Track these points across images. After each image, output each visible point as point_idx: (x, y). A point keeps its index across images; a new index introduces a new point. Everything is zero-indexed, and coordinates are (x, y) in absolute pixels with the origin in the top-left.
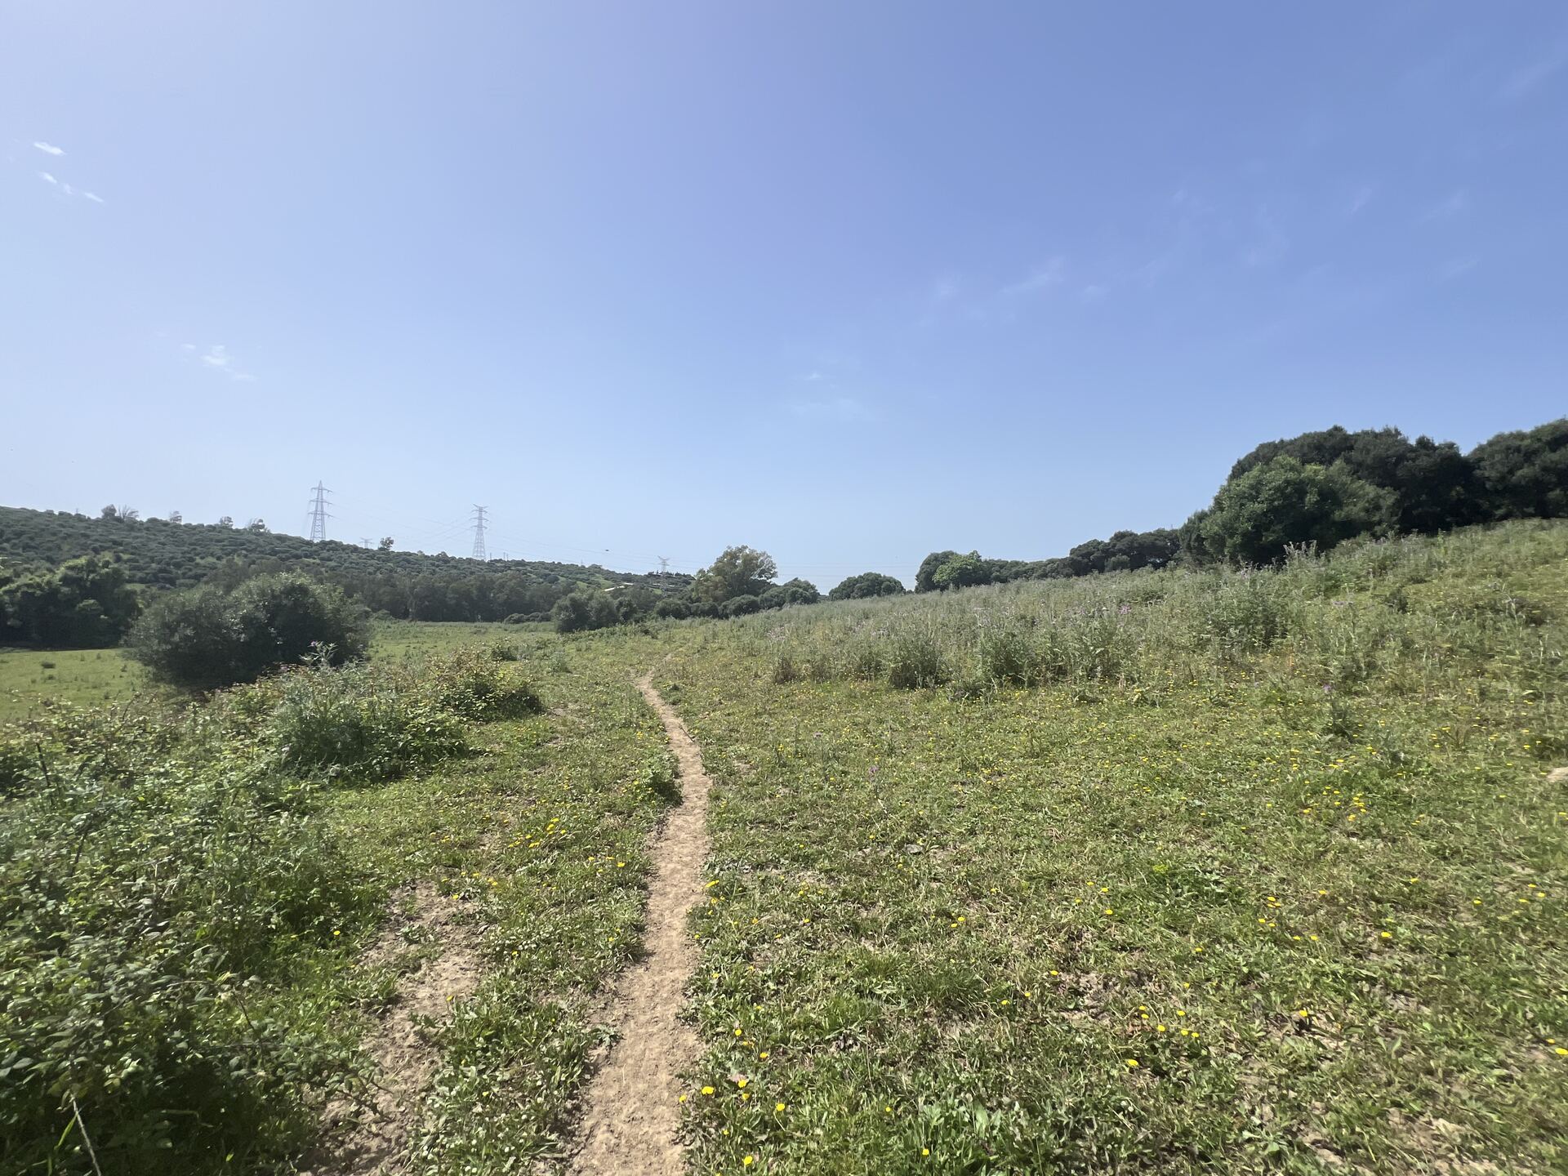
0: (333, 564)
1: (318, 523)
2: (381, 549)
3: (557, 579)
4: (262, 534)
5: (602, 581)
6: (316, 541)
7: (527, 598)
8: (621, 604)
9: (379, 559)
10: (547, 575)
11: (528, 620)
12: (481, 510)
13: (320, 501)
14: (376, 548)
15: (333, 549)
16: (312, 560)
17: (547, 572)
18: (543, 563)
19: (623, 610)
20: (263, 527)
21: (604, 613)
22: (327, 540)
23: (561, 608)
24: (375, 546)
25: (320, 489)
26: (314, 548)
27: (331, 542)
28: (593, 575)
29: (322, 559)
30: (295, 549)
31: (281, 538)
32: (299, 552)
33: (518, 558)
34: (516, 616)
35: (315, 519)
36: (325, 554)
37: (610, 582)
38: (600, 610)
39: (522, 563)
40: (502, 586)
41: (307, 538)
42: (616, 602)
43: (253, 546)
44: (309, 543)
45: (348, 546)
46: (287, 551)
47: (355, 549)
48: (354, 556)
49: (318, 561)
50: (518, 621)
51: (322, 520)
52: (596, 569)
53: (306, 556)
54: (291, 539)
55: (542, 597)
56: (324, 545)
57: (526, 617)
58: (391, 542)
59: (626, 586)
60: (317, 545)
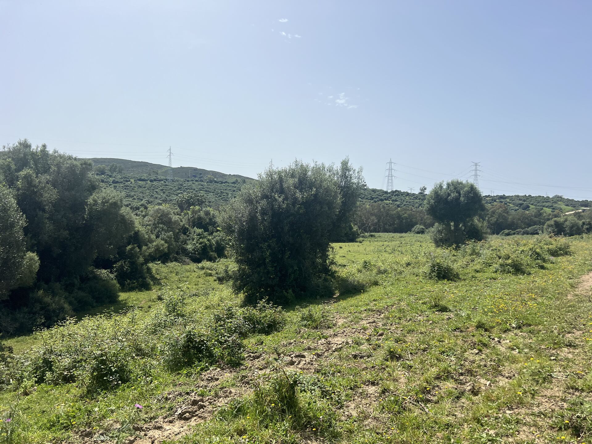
0: (398, 203)
1: (390, 181)
2: (420, 193)
3: (528, 207)
4: (366, 189)
5: (563, 207)
6: (389, 191)
7: (510, 220)
8: (584, 223)
9: (420, 199)
10: (521, 204)
11: (514, 234)
12: (476, 165)
13: (390, 169)
14: (417, 193)
15: (397, 195)
16: (388, 202)
17: (521, 202)
18: (518, 196)
19: (585, 227)
20: (366, 185)
21: (574, 228)
22: (394, 190)
23: (549, 226)
24: (417, 192)
25: (391, 163)
26: (389, 195)
27: (396, 191)
28: (555, 202)
29: (393, 201)
30: (380, 196)
31: (374, 191)
32: (382, 198)
33: (501, 194)
34: (506, 231)
35: (388, 179)
36: (394, 198)
37: (570, 208)
38: (572, 227)
39: (503, 197)
40: (493, 212)
41: (385, 190)
42: (581, 223)
43: (363, 196)
44: (386, 193)
45: (404, 192)
46: (377, 198)
47: (408, 194)
48: (407, 198)
49: (391, 202)
50: (508, 234)
51: (392, 180)
52: (559, 199)
53: (386, 200)
54: (378, 191)
55: (519, 219)
56: (393, 192)
57: (512, 232)
58: (425, 189)
59: (584, 211)
60: (389, 193)
